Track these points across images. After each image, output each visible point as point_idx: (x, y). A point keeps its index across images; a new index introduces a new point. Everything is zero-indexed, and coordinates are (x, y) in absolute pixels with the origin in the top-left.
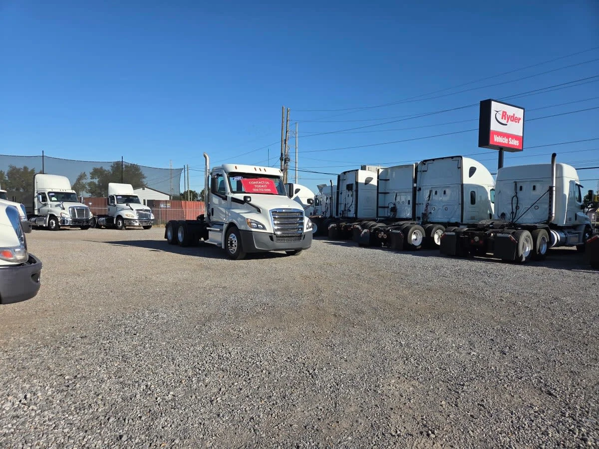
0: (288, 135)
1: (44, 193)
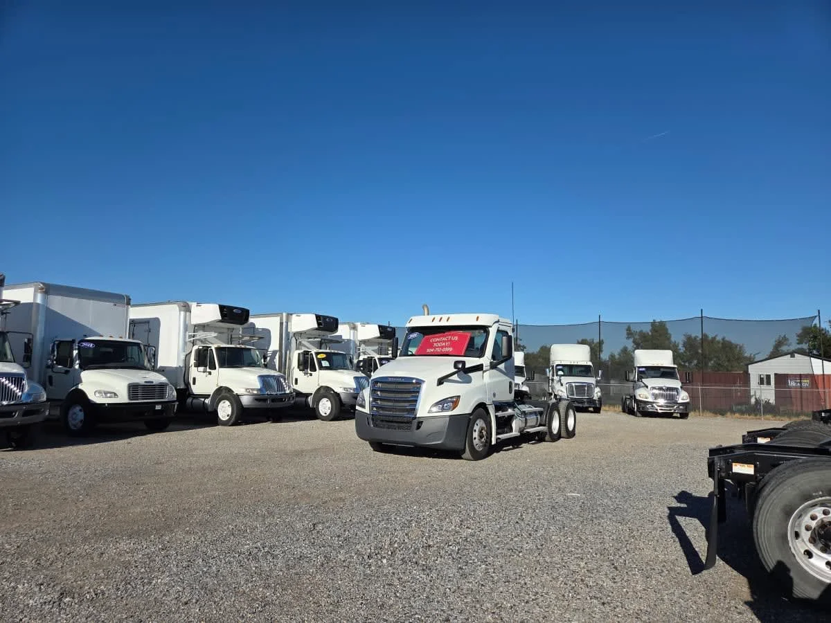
1: (553, 366)
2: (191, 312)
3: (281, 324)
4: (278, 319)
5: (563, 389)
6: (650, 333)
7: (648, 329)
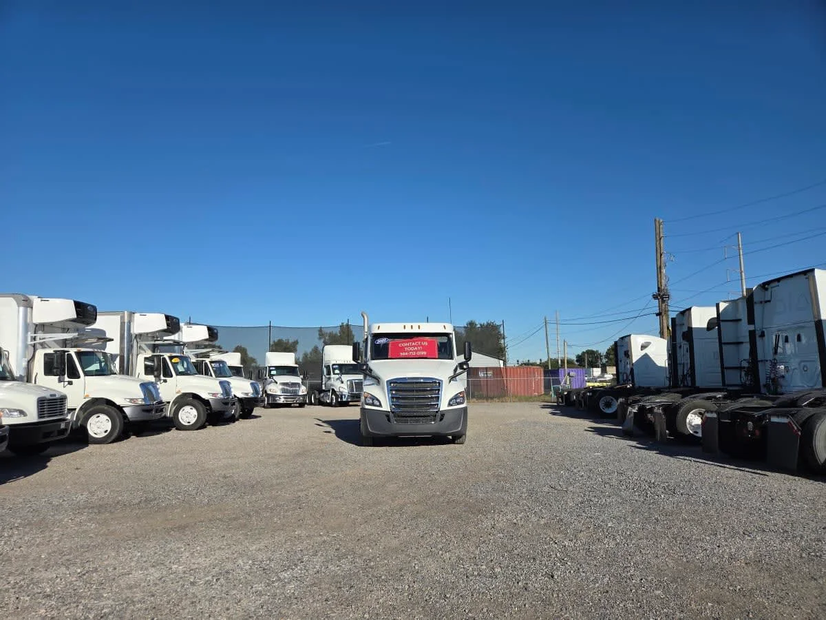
0: (663, 259)
1: (329, 366)
2: (32, 308)
3: (122, 324)
4: (117, 319)
5: (345, 386)
6: (339, 335)
7: (337, 331)
